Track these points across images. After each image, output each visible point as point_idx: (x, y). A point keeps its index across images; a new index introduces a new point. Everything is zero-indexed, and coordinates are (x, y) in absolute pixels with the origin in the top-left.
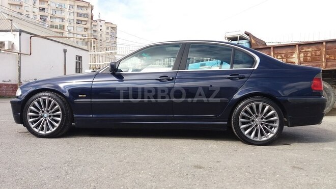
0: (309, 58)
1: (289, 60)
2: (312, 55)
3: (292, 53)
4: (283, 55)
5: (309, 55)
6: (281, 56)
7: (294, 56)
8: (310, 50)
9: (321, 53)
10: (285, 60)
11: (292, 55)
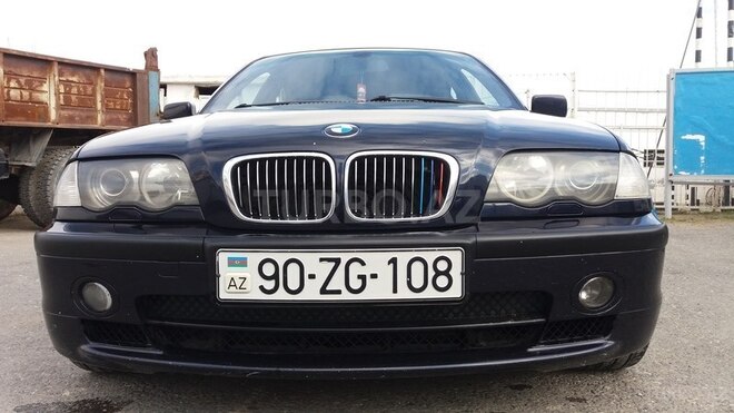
0: (73, 98)
1: (35, 95)
2: (79, 93)
3: (42, 81)
4: (22, 80)
5: (74, 90)
6: (18, 82)
7: (45, 87)
8: (75, 79)
9: (94, 90)
10: (26, 94)
11: (42, 85)
